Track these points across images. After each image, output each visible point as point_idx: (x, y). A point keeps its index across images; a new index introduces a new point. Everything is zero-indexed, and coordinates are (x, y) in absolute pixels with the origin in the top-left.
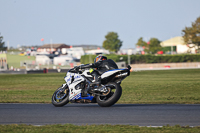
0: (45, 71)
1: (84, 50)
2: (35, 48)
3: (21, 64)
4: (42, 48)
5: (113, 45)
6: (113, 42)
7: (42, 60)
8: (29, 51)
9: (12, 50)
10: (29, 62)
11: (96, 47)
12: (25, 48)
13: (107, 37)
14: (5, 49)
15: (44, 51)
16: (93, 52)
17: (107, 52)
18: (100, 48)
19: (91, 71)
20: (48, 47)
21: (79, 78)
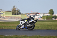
1: (43, 14)
4: (31, 14)
5: (52, 13)
6: (52, 12)
8: (28, 14)
9: (23, 14)
11: (47, 13)
12: (26, 14)
13: (50, 11)
14: (21, 14)
16: (46, 15)
17: (50, 15)
18: (48, 14)
19: (27, 20)
20: (33, 13)
21: (23, 22)
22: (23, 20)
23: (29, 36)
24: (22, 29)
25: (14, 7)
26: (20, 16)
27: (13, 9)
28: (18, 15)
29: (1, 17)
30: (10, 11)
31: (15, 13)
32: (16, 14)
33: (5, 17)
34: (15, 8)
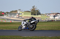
0: (52, 21)
2: (49, 14)
3: (45, 19)
7: (51, 18)
10: (48, 18)
12: (46, 14)
14: (40, 14)
15: (52, 15)
20: (53, 14)
22: (25, 21)
23: (49, 37)
24: (24, 29)
25: (33, 7)
26: (39, 16)
27: (33, 9)
28: (37, 15)
29: (20, 17)
30: (29, 11)
31: (35, 13)
32: (35, 15)
33: (24, 17)
34: (35, 8)
